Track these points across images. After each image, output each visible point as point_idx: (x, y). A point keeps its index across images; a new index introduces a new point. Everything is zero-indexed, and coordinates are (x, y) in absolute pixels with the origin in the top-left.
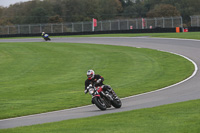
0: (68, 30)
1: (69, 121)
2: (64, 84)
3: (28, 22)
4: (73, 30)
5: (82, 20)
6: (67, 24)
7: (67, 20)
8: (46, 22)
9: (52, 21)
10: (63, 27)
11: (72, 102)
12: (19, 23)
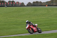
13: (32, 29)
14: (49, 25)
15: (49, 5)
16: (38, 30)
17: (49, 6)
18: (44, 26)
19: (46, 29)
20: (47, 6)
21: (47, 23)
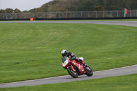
0: (108, 16)
1: (107, 78)
2: (105, 53)
3: (80, 9)
4: (111, 16)
5: (117, 9)
6: (107, 12)
7: (107, 9)
8: (92, 10)
9: (97, 9)
10: (104, 14)
11: (109, 65)
12: (74, 10)
13: (76, 68)
14: (37, 66)
15: (37, 17)
16: (86, 70)
17: (37, 19)
18: (26, 67)
19: (30, 76)
20: (32, 19)
21: (33, 61)
